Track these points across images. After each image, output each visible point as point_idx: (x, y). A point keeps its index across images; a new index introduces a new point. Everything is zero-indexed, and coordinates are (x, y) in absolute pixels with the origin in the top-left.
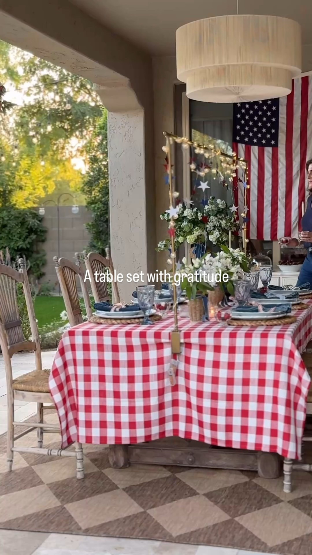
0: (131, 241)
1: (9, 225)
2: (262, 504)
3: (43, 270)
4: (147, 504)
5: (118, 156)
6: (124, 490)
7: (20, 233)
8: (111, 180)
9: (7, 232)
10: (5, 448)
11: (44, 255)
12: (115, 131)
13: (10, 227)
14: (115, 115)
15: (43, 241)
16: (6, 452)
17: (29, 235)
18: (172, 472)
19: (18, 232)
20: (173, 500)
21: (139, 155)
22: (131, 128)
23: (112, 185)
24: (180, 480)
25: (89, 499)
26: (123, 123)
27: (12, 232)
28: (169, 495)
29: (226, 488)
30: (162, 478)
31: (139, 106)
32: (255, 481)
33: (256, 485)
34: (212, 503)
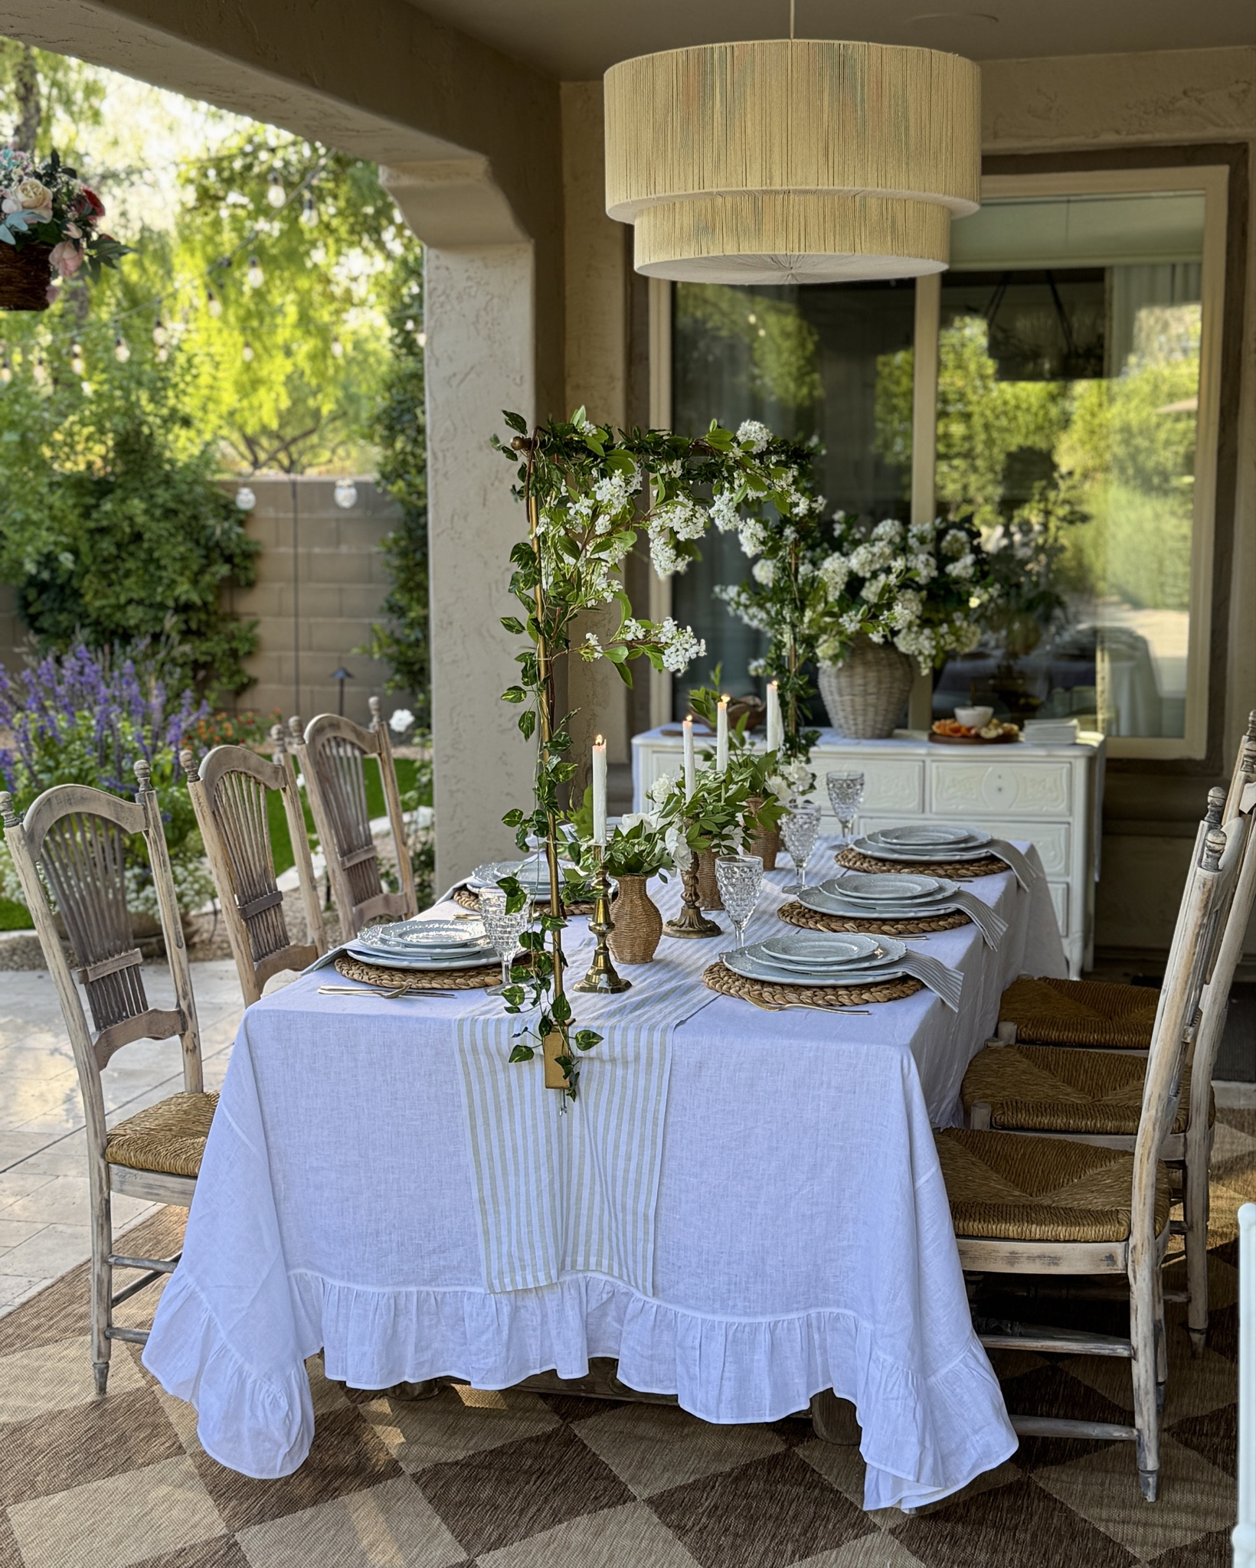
0: (493, 637)
1: (147, 536)
2: (814, 1539)
3: (252, 669)
4: (478, 1533)
5: (455, 382)
6: (416, 1478)
7: (183, 558)
8: (434, 454)
9: (143, 555)
10: (81, 1317)
11: (253, 625)
12: (448, 307)
13: (150, 540)
14: (448, 259)
15: (251, 584)
16: (83, 1331)
17: (209, 565)
18: (564, 1417)
19: (177, 556)
20: (556, 1519)
21: (518, 381)
22: (496, 301)
23: (436, 471)
24: (585, 1446)
25: (309, 1512)
26: (470, 283)
27: (156, 555)
28: (546, 1501)
29: (716, 1476)
30: (530, 1439)
31: (517, 234)
32: (800, 1452)
33: (804, 1467)
34: (670, 1534)
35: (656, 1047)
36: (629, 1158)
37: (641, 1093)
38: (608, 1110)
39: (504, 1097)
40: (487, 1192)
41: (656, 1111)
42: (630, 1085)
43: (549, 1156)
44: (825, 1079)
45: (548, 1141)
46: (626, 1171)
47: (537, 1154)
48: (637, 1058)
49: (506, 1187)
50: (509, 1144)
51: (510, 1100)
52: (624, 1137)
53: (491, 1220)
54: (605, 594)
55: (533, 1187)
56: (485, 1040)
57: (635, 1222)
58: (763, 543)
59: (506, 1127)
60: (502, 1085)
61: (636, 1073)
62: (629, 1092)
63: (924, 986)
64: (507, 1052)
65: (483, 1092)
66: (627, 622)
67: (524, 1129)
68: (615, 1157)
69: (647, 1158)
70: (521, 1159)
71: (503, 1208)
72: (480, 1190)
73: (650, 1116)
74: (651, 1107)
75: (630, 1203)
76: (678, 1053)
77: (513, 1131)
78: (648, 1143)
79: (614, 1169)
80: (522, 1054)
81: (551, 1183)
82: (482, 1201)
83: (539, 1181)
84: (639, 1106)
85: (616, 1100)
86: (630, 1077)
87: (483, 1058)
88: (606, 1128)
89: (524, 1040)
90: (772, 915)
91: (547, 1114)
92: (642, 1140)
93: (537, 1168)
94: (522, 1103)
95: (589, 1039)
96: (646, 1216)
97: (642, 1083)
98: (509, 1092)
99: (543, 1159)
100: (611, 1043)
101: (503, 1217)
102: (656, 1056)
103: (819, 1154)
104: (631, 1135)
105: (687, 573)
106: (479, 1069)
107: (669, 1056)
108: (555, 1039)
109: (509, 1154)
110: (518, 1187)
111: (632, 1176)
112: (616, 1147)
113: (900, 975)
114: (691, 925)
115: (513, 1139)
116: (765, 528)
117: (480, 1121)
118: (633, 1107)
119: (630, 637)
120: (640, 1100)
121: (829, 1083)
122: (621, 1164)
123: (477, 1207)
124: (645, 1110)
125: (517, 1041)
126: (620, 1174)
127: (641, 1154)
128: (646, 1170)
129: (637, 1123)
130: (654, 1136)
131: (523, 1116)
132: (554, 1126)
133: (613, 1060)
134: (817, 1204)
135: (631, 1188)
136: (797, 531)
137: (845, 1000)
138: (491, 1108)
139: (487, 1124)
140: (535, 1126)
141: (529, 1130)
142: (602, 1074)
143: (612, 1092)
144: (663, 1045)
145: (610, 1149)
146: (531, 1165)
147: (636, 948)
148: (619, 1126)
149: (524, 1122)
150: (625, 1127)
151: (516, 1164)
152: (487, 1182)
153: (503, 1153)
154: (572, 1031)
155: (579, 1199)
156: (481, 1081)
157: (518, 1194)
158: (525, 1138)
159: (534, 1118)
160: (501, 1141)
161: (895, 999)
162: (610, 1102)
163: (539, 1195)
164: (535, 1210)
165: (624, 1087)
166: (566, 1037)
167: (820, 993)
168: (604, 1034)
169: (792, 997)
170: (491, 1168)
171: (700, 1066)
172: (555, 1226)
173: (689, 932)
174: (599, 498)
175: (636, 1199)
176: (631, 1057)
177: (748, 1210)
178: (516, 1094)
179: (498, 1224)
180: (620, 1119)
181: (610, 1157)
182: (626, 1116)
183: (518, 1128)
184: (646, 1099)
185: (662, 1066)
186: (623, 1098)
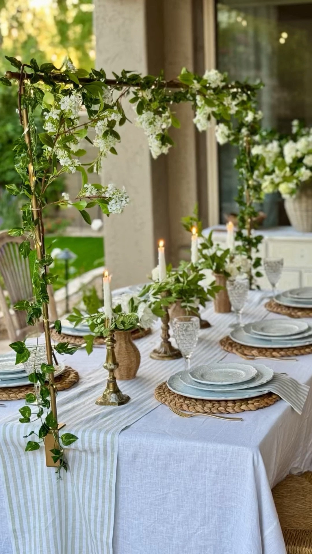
35: (109, 444)
36: (96, 509)
37: (102, 471)
38: (85, 479)
39: (25, 470)
40: (17, 526)
41: (110, 482)
42: (96, 466)
43: (52, 505)
44: (208, 466)
45: (52, 496)
46: (96, 516)
47: (45, 504)
48: (98, 450)
49: (29, 523)
50: (29, 498)
51: (29, 472)
52: (93, 496)
53: (20, 542)
54: (71, 168)
55: (43, 524)
56: (11, 437)
57: (102, 546)
58: (228, 137)
59: (28, 487)
60: (24, 462)
61: (99, 459)
62: (96, 470)
63: (281, 399)
64: (25, 445)
65: (13, 467)
66: (86, 186)
67: (38, 489)
68: (89, 507)
69: (107, 509)
70: (36, 508)
71: (27, 535)
72: (13, 524)
73: (107, 485)
74: (108, 479)
75: (98, 534)
76: (122, 448)
77: (32, 490)
78: (107, 501)
79: (89, 515)
80: (33, 446)
81: (54, 521)
82: (14, 531)
83: (46, 520)
84: (101, 478)
85: (89, 474)
86: (96, 461)
87: (12, 448)
88: (84, 491)
89: (33, 438)
90: (216, 344)
91: (51, 481)
92: (104, 498)
93: (45, 513)
94: (36, 474)
95: (70, 438)
96: (107, 544)
97: (102, 465)
98: (29, 467)
99: (48, 507)
100: (83, 441)
101: (27, 540)
102: (109, 449)
103: (207, 511)
104: (97, 494)
105: (168, 154)
106: (10, 454)
107: (116, 450)
108: (51, 437)
109: (30, 504)
110: (34, 524)
111: (99, 519)
112: (90, 502)
113: (266, 392)
114: (165, 352)
115: (32, 495)
116: (229, 129)
117: (12, 484)
118: (98, 479)
119: (88, 194)
120: (101, 475)
121: (211, 469)
122: (93, 512)
123: (12, 534)
124: (104, 481)
125: (29, 439)
126: (92, 518)
127: (103, 506)
128: (106, 517)
129: (101, 489)
130: (110, 497)
131: (37, 482)
132: (55, 488)
133: (85, 451)
134: (207, 540)
135: (99, 526)
136: (248, 130)
137: (230, 409)
138: (18, 476)
139: (16, 485)
140: (43, 488)
141: (41, 490)
142: (80, 458)
143: (86, 469)
144: (112, 443)
145: (86, 503)
146: (42, 511)
147: (122, 371)
148: (91, 489)
149: (37, 485)
150: (94, 490)
151: (34, 509)
152: (17, 520)
153: (26, 503)
154: (61, 433)
155: (74, 528)
156: (12, 462)
157: (35, 527)
158: (38, 494)
159: (43, 483)
160: (25, 495)
161: (262, 408)
162: (85, 475)
163: (47, 529)
164: (44, 538)
165: (93, 467)
166: (57, 436)
167: (217, 405)
168: (79, 435)
169: (199, 407)
170: (20, 512)
171: (135, 456)
172: (56, 547)
173: (163, 357)
174: (62, 108)
175: (102, 532)
176: (94, 450)
177: (167, 541)
178: (33, 469)
179: (24, 544)
180: (91, 485)
181: (86, 507)
182: (94, 484)
183: (34, 488)
184: (105, 475)
185: (113, 456)
186: (92, 473)
